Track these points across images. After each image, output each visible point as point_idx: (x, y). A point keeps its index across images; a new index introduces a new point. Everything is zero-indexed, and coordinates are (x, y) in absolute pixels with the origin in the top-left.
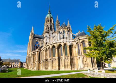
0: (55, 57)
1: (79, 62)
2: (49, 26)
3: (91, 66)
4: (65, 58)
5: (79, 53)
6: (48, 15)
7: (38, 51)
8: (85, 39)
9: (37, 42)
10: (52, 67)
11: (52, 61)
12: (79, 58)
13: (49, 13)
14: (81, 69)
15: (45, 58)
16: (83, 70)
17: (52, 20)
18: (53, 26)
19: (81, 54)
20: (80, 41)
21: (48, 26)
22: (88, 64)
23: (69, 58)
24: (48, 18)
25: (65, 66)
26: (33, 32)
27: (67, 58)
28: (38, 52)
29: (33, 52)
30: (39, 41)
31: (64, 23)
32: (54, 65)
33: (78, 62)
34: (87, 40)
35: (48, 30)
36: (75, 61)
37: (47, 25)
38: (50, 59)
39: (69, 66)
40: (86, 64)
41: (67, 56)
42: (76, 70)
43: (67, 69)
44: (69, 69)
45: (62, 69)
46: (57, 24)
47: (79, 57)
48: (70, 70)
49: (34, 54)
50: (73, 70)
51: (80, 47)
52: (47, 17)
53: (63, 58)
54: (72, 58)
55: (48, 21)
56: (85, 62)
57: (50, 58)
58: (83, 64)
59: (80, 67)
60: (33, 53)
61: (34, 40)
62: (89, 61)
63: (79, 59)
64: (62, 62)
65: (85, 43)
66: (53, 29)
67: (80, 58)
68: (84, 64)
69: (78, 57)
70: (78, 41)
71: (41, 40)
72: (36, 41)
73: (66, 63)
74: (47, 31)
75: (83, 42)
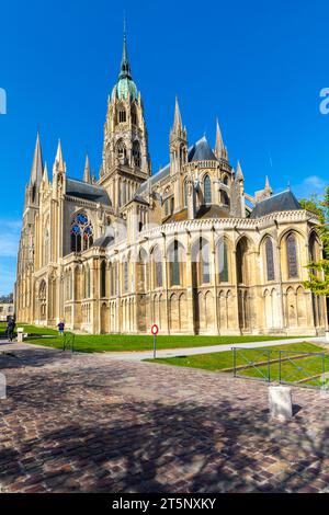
0: (179, 287)
1: (268, 305)
2: (128, 145)
3: (309, 322)
4: (219, 290)
5: (271, 276)
6: (123, 87)
7: (95, 258)
8: (296, 223)
9: (82, 218)
10: (169, 321)
11: (169, 301)
12: (268, 294)
13: (123, 77)
14: (273, 330)
15: (138, 287)
16: (283, 335)
17: (139, 112)
18: (143, 141)
19: (277, 280)
20: (279, 232)
21: (120, 140)
22: (300, 315)
23: (234, 292)
24: (122, 104)
25: (219, 319)
26: (61, 169)
27: (226, 290)
28: (99, 262)
29: (73, 258)
30: (88, 211)
31: (204, 139)
32: (174, 316)
33: (263, 308)
34: (304, 228)
35: (123, 162)
36: (255, 303)
37: (117, 137)
38: (158, 294)
39: (232, 320)
40: (293, 317)
41: (226, 284)
42: (255, 333)
43: (225, 332)
44: (232, 330)
45: (208, 330)
46: (178, 144)
47: (270, 288)
48: (237, 334)
49: (77, 269)
50: (245, 334)
51: (275, 251)
52: (117, 97)
53: (213, 291)
54: (243, 290)
55: (123, 117)
56: (290, 308)
57: (157, 289)
58: (285, 314)
59: (270, 326)
60: (73, 266)
61: (69, 207)
62: (305, 304)
63: (268, 297)
64: (208, 304)
65: (297, 239)
66: (144, 159)
67: (275, 293)
68: (287, 313)
69: (264, 289)
70: (269, 230)
71: (98, 205)
72: (77, 209)
73: (222, 310)
74: (120, 165)
75: (289, 235)
